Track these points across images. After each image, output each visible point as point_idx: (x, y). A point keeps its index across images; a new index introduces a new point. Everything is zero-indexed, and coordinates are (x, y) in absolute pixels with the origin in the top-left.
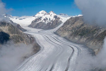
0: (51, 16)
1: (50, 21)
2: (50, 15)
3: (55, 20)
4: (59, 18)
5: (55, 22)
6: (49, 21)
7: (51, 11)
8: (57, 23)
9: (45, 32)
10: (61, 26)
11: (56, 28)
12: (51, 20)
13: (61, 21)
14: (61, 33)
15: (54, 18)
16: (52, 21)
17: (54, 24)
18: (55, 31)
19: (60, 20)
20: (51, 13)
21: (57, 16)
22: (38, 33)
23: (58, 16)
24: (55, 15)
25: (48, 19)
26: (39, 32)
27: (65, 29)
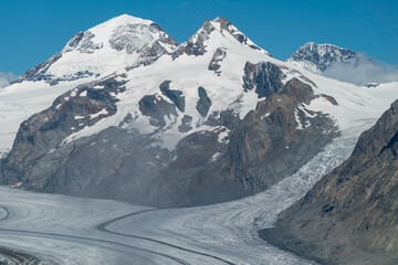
0: (214, 67)
1: (211, 122)
2: (206, 58)
3: (261, 108)
4: (302, 92)
5: (262, 128)
6: (196, 116)
7: (216, 24)
8: (277, 142)
9: (167, 226)
10: (323, 170)
11: (278, 189)
12: (217, 106)
13: (322, 120)
14: (343, 240)
15: (247, 87)
16: (227, 118)
17: (251, 152)
18: (269, 222)
19: (317, 105)
20: (218, 37)
21: (276, 70)
22: (99, 235)
23: (294, 69)
24: (261, 56)
25: (191, 97)
26: (101, 227)
27: (373, 198)
